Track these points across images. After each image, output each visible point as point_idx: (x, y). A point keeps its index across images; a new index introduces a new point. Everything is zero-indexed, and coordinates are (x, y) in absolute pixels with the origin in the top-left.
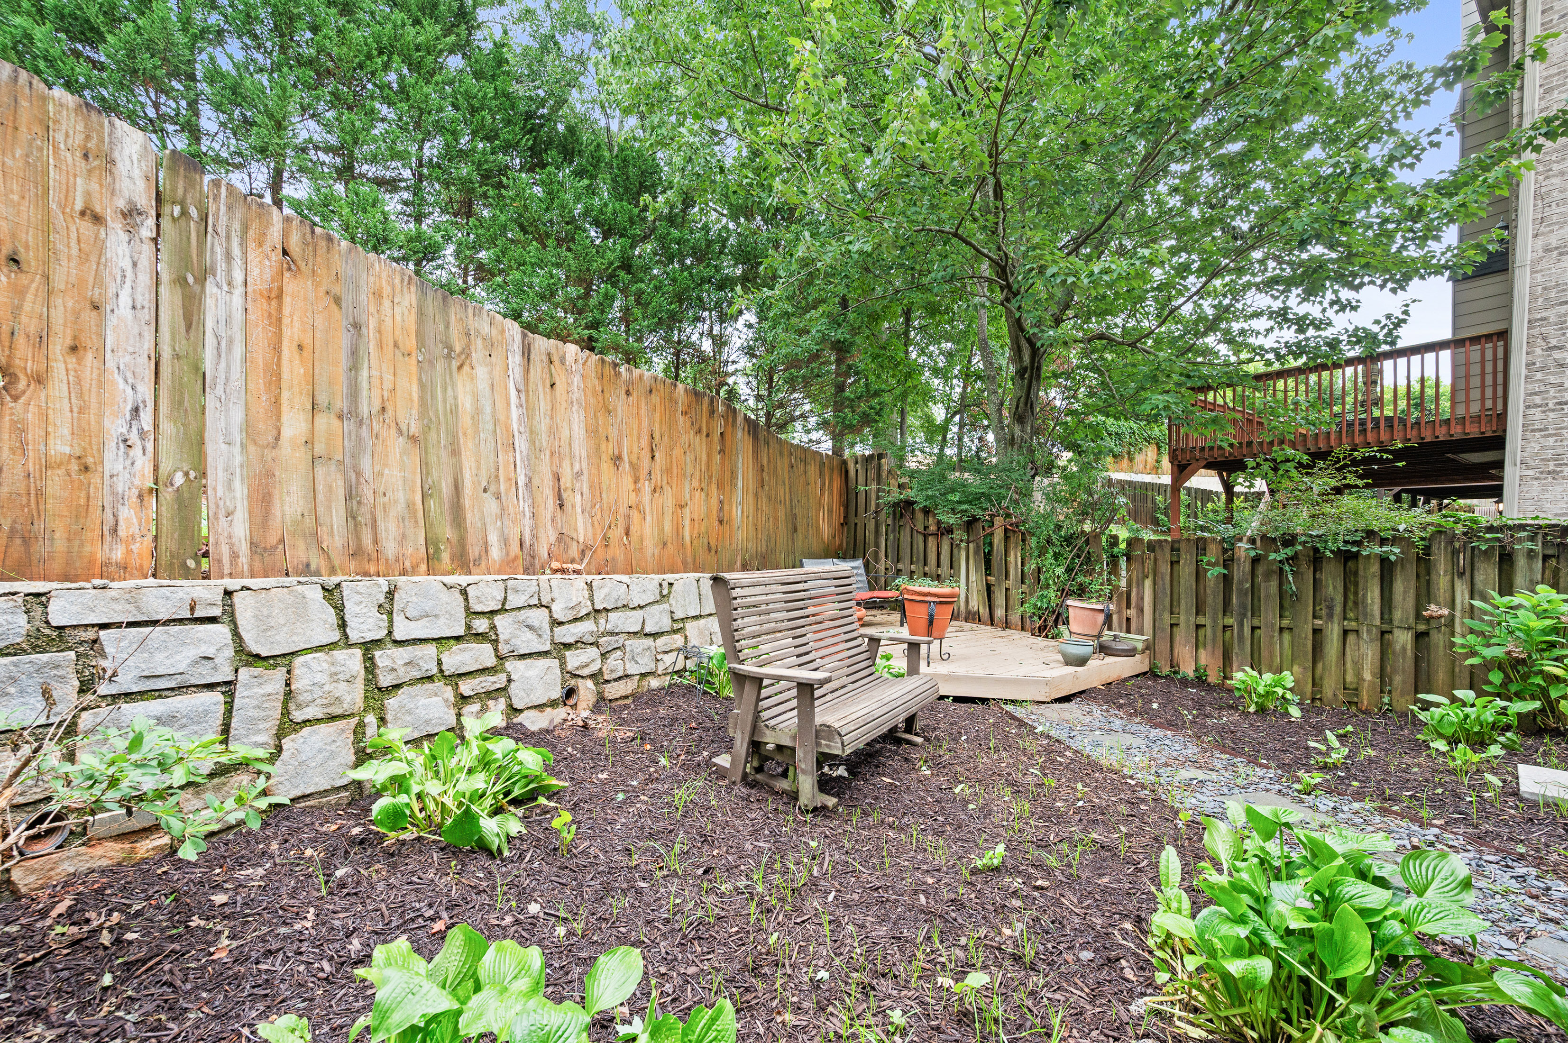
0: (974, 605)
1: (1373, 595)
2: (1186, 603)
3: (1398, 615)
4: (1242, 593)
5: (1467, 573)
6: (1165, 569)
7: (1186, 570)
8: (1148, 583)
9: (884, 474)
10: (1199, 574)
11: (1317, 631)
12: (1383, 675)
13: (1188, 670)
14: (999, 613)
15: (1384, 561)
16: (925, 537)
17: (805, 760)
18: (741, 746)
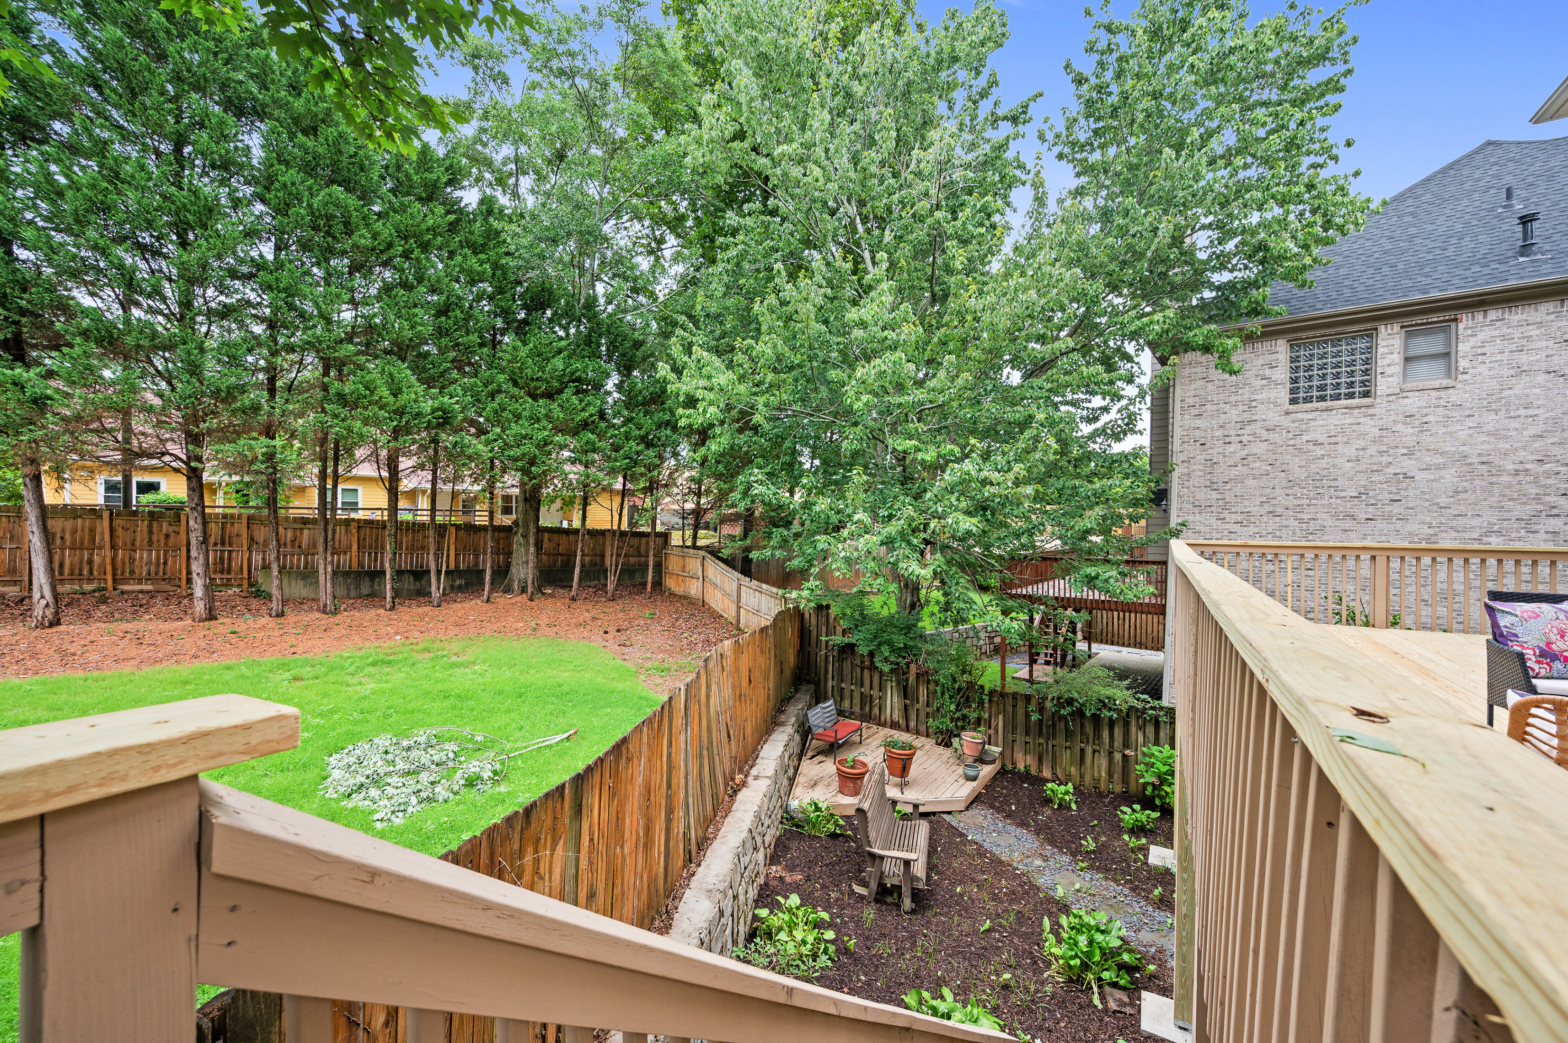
0: (896, 717)
1: (1106, 734)
2: (1020, 729)
3: (1116, 744)
4: (1048, 727)
5: (1142, 728)
6: (1010, 709)
7: (1020, 711)
8: (1001, 717)
9: (831, 620)
10: (1027, 715)
11: (1082, 750)
12: (1110, 774)
13: (1021, 767)
14: (912, 724)
15: (1110, 718)
16: (862, 669)
17: (906, 891)
18: (874, 885)
